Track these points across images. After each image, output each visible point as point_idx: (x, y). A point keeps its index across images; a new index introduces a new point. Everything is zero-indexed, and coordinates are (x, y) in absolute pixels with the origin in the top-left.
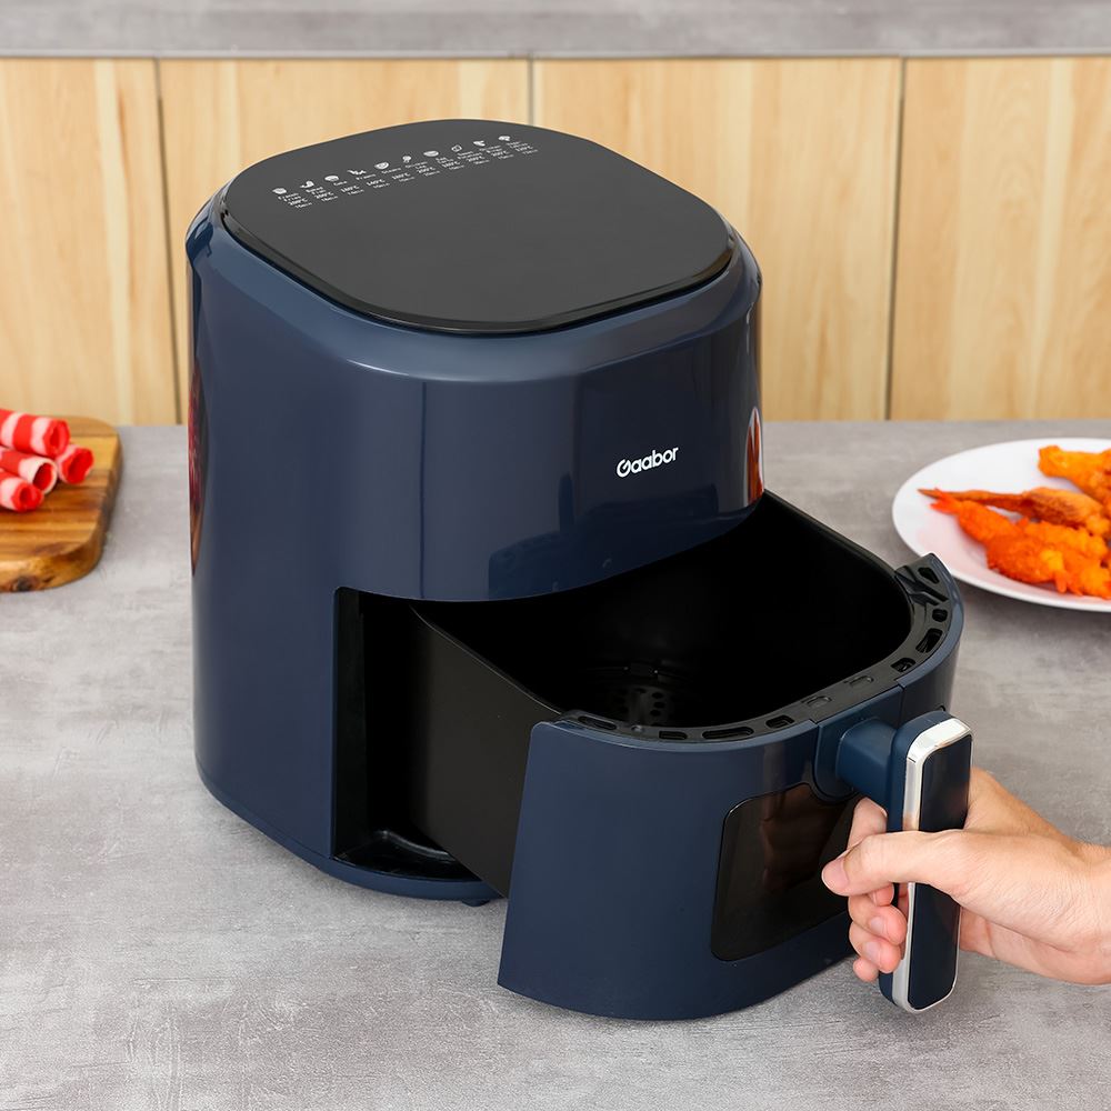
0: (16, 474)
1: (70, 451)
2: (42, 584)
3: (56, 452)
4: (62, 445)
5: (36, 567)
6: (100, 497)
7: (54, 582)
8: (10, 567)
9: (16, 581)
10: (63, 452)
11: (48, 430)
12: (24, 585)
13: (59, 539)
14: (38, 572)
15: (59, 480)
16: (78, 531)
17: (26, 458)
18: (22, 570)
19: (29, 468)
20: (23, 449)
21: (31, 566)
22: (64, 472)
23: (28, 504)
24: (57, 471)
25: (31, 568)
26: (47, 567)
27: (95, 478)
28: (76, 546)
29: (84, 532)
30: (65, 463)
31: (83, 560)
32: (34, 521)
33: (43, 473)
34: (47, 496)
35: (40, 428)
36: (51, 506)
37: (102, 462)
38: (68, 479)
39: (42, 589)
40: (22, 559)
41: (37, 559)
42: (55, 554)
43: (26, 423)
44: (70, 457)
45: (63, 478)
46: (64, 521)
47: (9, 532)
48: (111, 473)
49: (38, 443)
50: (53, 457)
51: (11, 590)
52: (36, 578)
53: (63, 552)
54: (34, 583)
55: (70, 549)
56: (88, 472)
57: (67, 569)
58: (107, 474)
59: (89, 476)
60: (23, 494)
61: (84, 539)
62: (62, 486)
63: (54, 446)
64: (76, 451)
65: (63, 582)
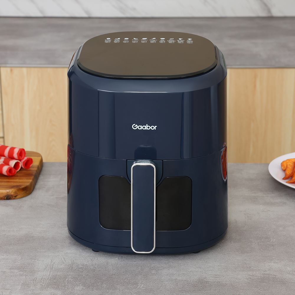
0: (8, 165)
1: (26, 158)
2: (14, 198)
3: (21, 158)
4: (23, 157)
5: (12, 192)
6: (34, 173)
7: (17, 197)
8: (4, 192)
9: (6, 196)
10: (23, 159)
11: (19, 151)
12: (8, 197)
13: (20, 184)
14: (12, 194)
15: (21, 168)
16: (26, 182)
17: (12, 160)
18: (7, 192)
19: (12, 163)
20: (11, 157)
22: (23, 165)
23: (11, 174)
24: (21, 164)
25: (11, 192)
26: (15, 192)
27: (34, 167)
28: (25, 186)
30: (23, 162)
31: (28, 191)
32: (13, 179)
33: (17, 165)
34: (17, 172)
35: (16, 151)
36: (19, 175)
37: (36, 163)
38: (24, 167)
39: (14, 199)
40: (7, 189)
41: (13, 189)
42: (18, 188)
43: (12, 149)
44: (25, 160)
45: (23, 167)
46: (22, 179)
47: (4, 182)
48: (38, 166)
49: (15, 155)
50: (20, 160)
51: (4, 199)
52: (12, 195)
53: (20, 188)
54: (11, 197)
55: (23, 187)
56: (31, 166)
57: (22, 193)
58: (37, 166)
59: (31, 167)
60: (10, 170)
61: (28, 184)
62: (22, 169)
63: (20, 157)
64: (28, 158)
65: (20, 197)
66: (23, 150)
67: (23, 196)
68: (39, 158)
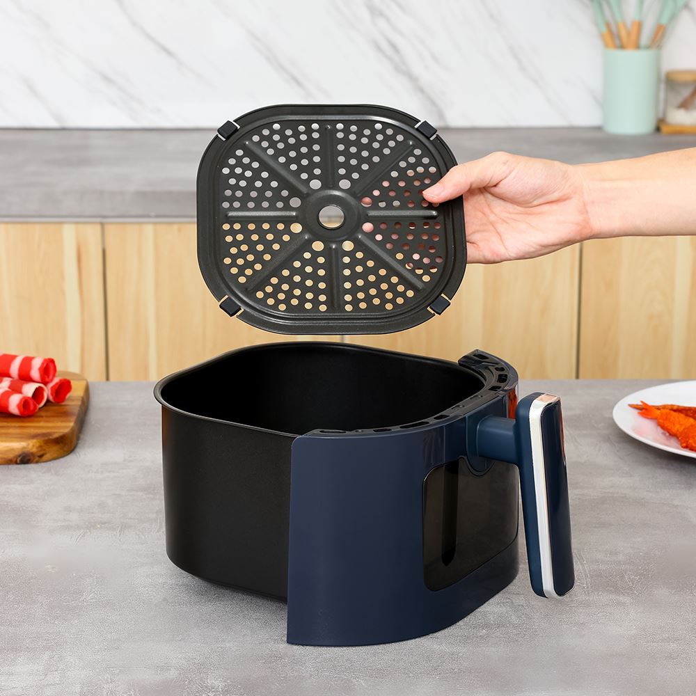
0: (20, 392)
1: (56, 380)
2: (37, 459)
3: (47, 379)
4: (51, 377)
5: (33, 446)
6: (76, 410)
7: (45, 458)
8: (17, 446)
9: (19, 456)
10: (52, 380)
11: (43, 364)
12: (25, 459)
13: (49, 431)
14: (34, 450)
15: (48, 401)
16: (64, 427)
17: (27, 383)
18: (24, 448)
19: (29, 390)
20: (25, 377)
21: (29, 445)
22: (52, 394)
23: (29, 411)
24: (47, 393)
25: (30, 446)
26: (40, 446)
27: (73, 400)
28: (61, 434)
29: (66, 427)
30: (52, 388)
31: (65, 445)
32: (33, 422)
33: (38, 393)
34: (40, 408)
35: (37, 364)
36: (43, 414)
37: (77, 392)
38: (54, 399)
39: (37, 462)
40: (23, 441)
41: (35, 441)
42: (46, 438)
43: (27, 362)
44: (57, 384)
45: (51, 398)
46: (52, 422)
47: (15, 427)
49: (35, 373)
50: (46, 383)
51: (16, 463)
52: (33, 454)
53: (51, 437)
54: (32, 457)
55: (56, 436)
56: (68, 396)
57: (53, 451)
58: (81, 399)
59: (69, 398)
60: (25, 403)
61: (66, 431)
62: (50, 404)
63: (46, 377)
64: (61, 380)
65: (51, 458)
66: (52, 361)
67: (55, 455)
68: (84, 383)
